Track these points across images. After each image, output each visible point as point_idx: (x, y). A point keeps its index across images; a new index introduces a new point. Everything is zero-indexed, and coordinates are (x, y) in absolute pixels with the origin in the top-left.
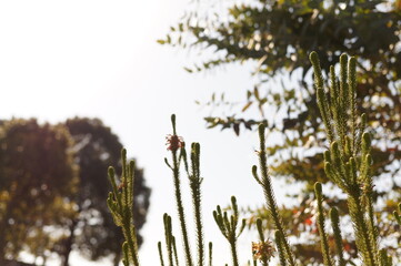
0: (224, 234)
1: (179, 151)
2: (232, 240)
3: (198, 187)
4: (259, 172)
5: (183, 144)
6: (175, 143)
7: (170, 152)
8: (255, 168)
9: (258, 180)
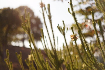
0: (61, 33)
1: (44, 8)
2: (64, 34)
3: (51, 19)
4: (71, 10)
5: (45, 5)
6: (42, 5)
7: (41, 8)
8: (69, 9)
9: (70, 13)
